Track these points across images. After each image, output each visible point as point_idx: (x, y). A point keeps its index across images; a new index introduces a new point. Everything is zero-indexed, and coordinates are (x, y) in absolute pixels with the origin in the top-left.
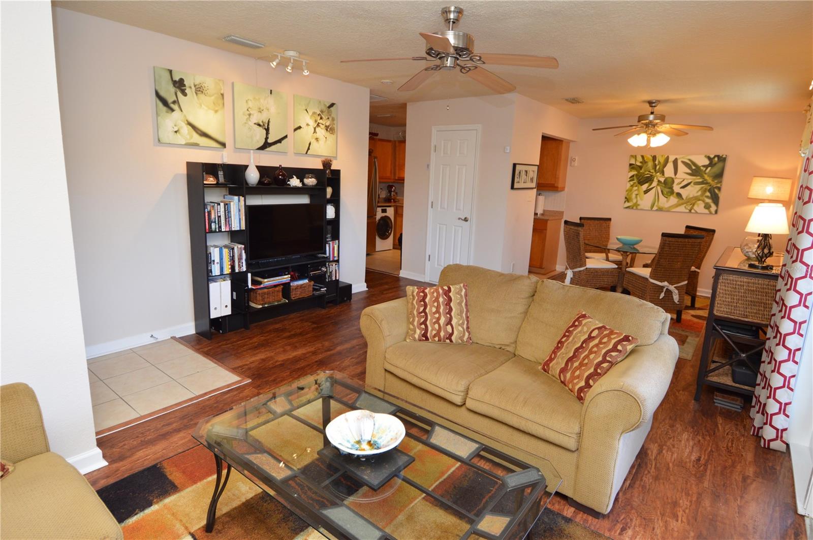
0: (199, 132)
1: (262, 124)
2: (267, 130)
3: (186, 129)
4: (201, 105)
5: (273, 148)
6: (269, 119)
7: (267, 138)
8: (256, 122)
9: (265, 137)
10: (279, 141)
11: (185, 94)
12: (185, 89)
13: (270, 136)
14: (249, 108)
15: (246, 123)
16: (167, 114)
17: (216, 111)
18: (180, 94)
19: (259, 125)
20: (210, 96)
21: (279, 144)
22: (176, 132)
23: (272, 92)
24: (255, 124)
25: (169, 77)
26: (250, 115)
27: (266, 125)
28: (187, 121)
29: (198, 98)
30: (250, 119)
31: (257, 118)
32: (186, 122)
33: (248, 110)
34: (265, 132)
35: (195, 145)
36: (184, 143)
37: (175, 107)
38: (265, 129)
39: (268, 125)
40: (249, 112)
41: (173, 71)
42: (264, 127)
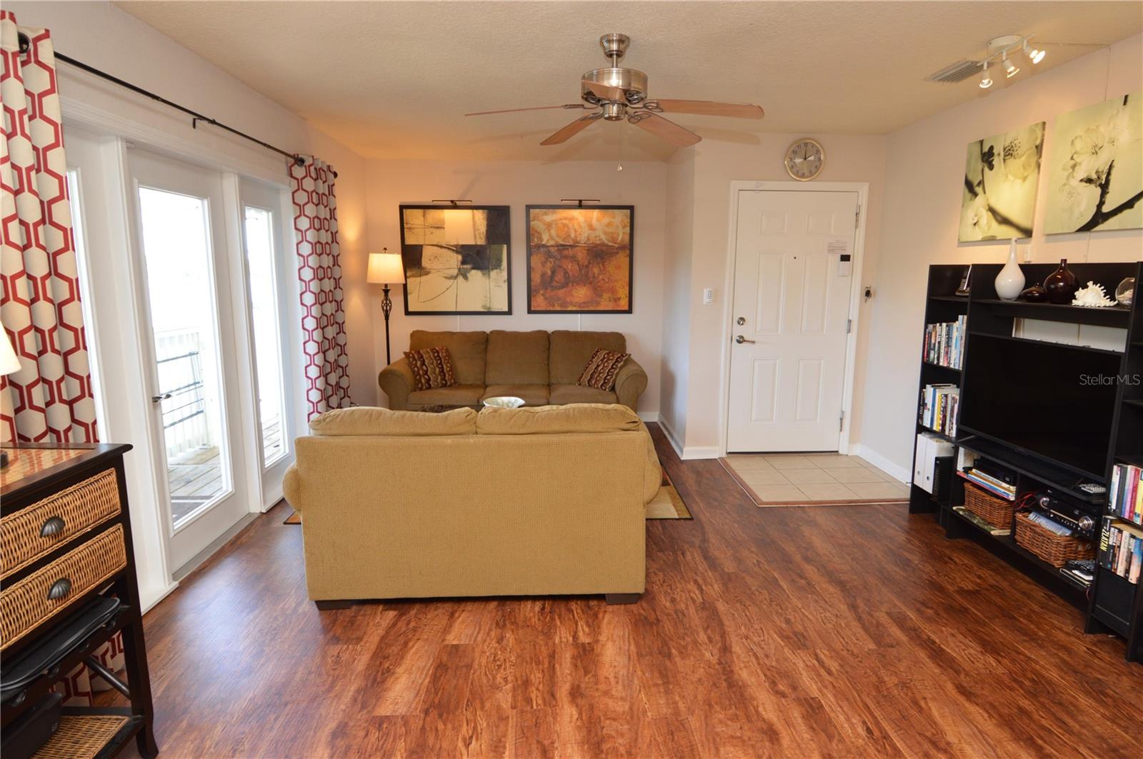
0: (999, 218)
1: (1094, 176)
2: (1104, 188)
3: (986, 217)
4: (1007, 177)
5: (1112, 223)
6: (1113, 161)
7: (1101, 203)
8: (1084, 176)
9: (1097, 203)
10: (1129, 204)
11: (991, 167)
12: (993, 160)
13: (1108, 198)
14: (1076, 153)
15: (1065, 185)
16: (971, 202)
17: (1025, 179)
18: (986, 169)
19: (1089, 181)
20: (1020, 157)
21: (1127, 212)
22: (975, 224)
23: (1129, 99)
24: (1081, 181)
25: (979, 150)
26: (1074, 167)
27: (1104, 177)
28: (988, 205)
29: (1005, 167)
30: (1074, 174)
31: (1088, 166)
32: (987, 208)
33: (1072, 158)
34: (1099, 190)
35: (991, 240)
36: (980, 238)
37: (979, 190)
38: (1101, 185)
39: (1109, 174)
40: (1073, 162)
41: (984, 142)
42: (1098, 183)
